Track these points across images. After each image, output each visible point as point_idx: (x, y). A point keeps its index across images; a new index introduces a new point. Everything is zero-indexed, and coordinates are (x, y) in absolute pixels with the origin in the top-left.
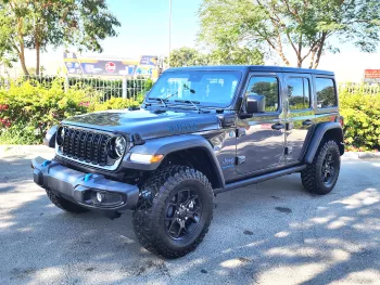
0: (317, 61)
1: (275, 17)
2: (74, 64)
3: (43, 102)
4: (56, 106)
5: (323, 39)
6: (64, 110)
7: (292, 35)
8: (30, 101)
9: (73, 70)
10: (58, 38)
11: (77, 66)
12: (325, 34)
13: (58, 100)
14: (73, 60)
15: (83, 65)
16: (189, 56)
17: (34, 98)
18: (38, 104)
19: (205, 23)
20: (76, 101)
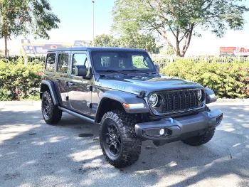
0: (189, 43)
1: (161, 15)
2: (28, 47)
3: (13, 73)
4: (22, 75)
5: (192, 28)
6: (27, 78)
7: (172, 26)
8: (4, 72)
9: (28, 51)
10: (18, 30)
11: (31, 48)
12: (193, 25)
13: (23, 71)
14: (28, 45)
15: (35, 47)
16: (107, 40)
17: (7, 71)
18: (9, 75)
19: (116, 19)
20: (35, 72)
